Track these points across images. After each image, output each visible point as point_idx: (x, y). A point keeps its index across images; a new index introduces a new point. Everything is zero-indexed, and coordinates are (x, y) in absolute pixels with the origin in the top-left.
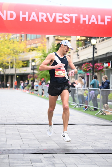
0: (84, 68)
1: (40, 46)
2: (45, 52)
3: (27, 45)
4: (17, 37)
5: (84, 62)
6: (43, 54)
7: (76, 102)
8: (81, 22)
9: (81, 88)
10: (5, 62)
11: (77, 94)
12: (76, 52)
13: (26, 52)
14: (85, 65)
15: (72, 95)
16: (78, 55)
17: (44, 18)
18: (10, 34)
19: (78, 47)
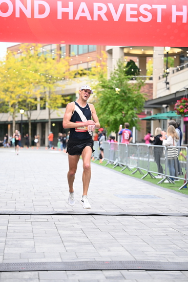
0: (179, 108)
1: (95, 67)
2: (104, 77)
3: (70, 66)
4: (51, 51)
5: (178, 95)
6: (101, 82)
7: (164, 172)
8: (174, 20)
9: (174, 145)
10: (30, 98)
11: (165, 158)
12: (163, 76)
13: (70, 78)
14: (181, 102)
15: (155, 160)
16: (168, 83)
17: (102, 13)
18: (39, 45)
19: (167, 68)
